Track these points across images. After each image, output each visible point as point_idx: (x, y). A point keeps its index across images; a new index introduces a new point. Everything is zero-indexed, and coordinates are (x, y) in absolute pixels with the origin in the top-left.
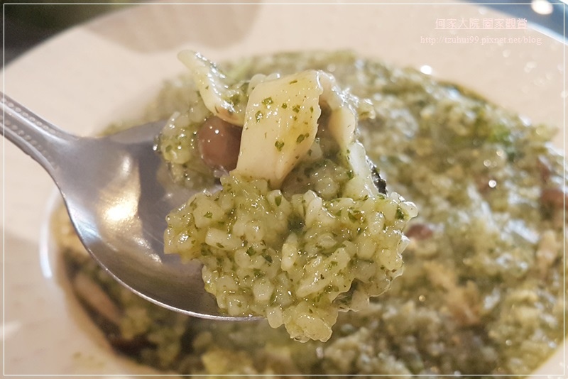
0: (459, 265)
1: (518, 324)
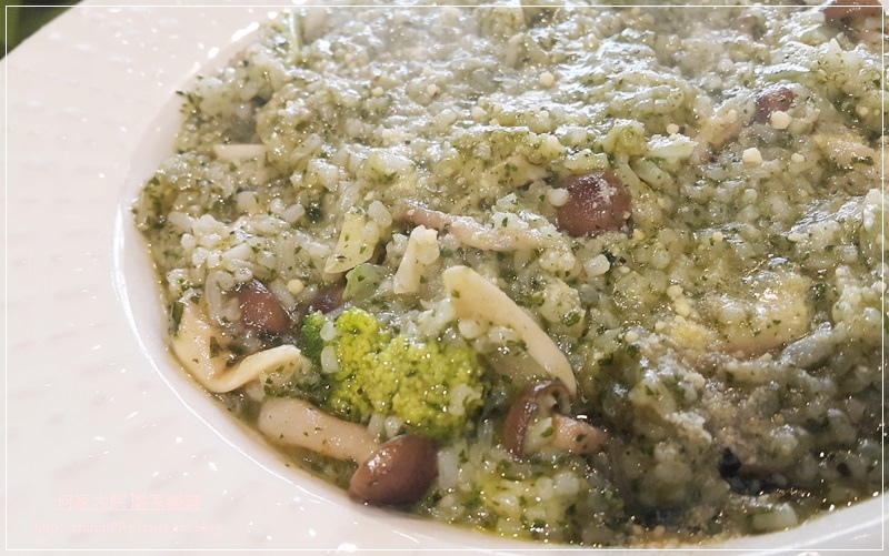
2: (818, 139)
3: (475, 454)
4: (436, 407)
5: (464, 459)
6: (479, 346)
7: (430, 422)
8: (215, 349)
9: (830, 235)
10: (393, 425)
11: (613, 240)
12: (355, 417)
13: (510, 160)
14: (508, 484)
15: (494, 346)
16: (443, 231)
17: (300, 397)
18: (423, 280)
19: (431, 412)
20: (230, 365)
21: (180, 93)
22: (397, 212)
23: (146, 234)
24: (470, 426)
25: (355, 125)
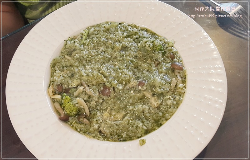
0: (152, 91)
1: (167, 105)
2: (144, 92)
3: (74, 119)
4: (70, 112)
5: (72, 119)
6: (78, 107)
7: (70, 114)
8: (53, 92)
9: (132, 109)
10: (66, 113)
11: (105, 98)
12: (63, 109)
13: (99, 80)
14: (76, 124)
15: (81, 108)
16: (84, 88)
17: (59, 103)
18: (79, 94)
19: (70, 113)
20: (54, 95)
21: (65, 40)
22: (81, 82)
23: (52, 68)
24: (75, 115)
25: (84, 62)
